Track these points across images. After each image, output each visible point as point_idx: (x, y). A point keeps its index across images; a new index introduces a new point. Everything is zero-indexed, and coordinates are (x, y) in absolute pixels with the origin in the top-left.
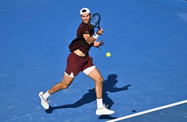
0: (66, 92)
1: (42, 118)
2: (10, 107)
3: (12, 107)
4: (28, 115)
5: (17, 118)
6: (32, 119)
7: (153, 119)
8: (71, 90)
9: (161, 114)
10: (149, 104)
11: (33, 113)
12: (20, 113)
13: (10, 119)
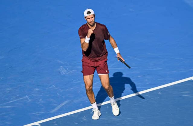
0: (64, 74)
1: (41, 100)
2: (8, 89)
3: (10, 89)
4: (26, 97)
5: (16, 100)
6: (30, 100)
7: (152, 99)
8: (69, 72)
9: (160, 93)
10: (147, 83)
11: (31, 95)
12: (18, 95)
13: (8, 101)
